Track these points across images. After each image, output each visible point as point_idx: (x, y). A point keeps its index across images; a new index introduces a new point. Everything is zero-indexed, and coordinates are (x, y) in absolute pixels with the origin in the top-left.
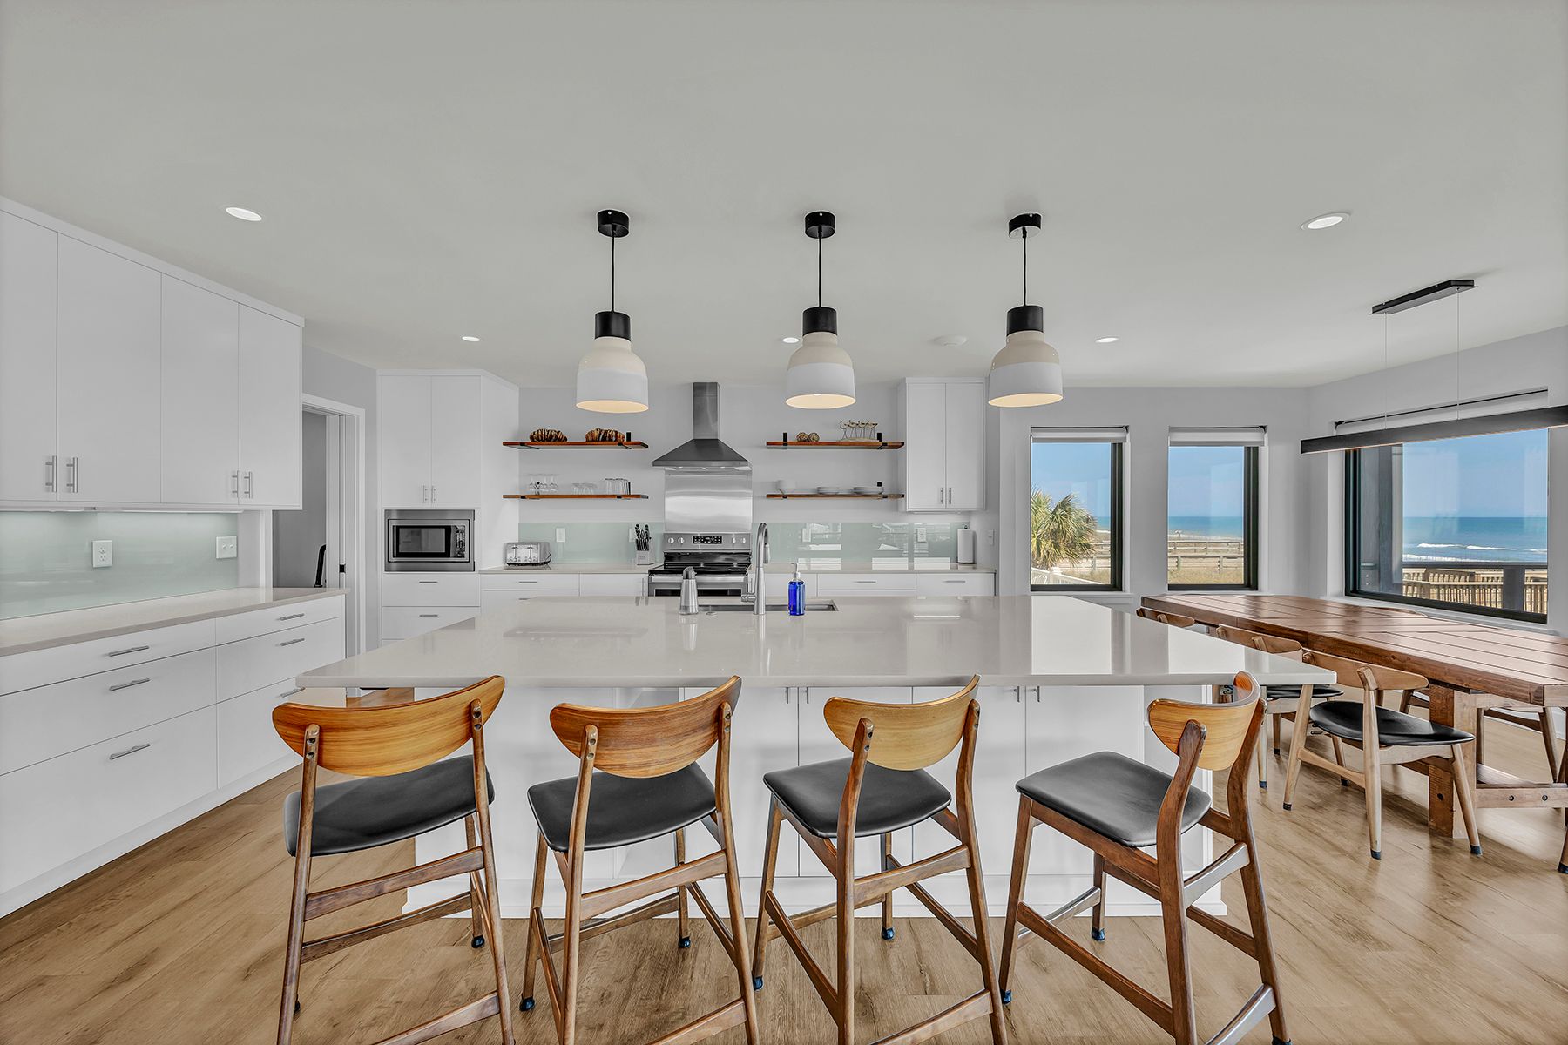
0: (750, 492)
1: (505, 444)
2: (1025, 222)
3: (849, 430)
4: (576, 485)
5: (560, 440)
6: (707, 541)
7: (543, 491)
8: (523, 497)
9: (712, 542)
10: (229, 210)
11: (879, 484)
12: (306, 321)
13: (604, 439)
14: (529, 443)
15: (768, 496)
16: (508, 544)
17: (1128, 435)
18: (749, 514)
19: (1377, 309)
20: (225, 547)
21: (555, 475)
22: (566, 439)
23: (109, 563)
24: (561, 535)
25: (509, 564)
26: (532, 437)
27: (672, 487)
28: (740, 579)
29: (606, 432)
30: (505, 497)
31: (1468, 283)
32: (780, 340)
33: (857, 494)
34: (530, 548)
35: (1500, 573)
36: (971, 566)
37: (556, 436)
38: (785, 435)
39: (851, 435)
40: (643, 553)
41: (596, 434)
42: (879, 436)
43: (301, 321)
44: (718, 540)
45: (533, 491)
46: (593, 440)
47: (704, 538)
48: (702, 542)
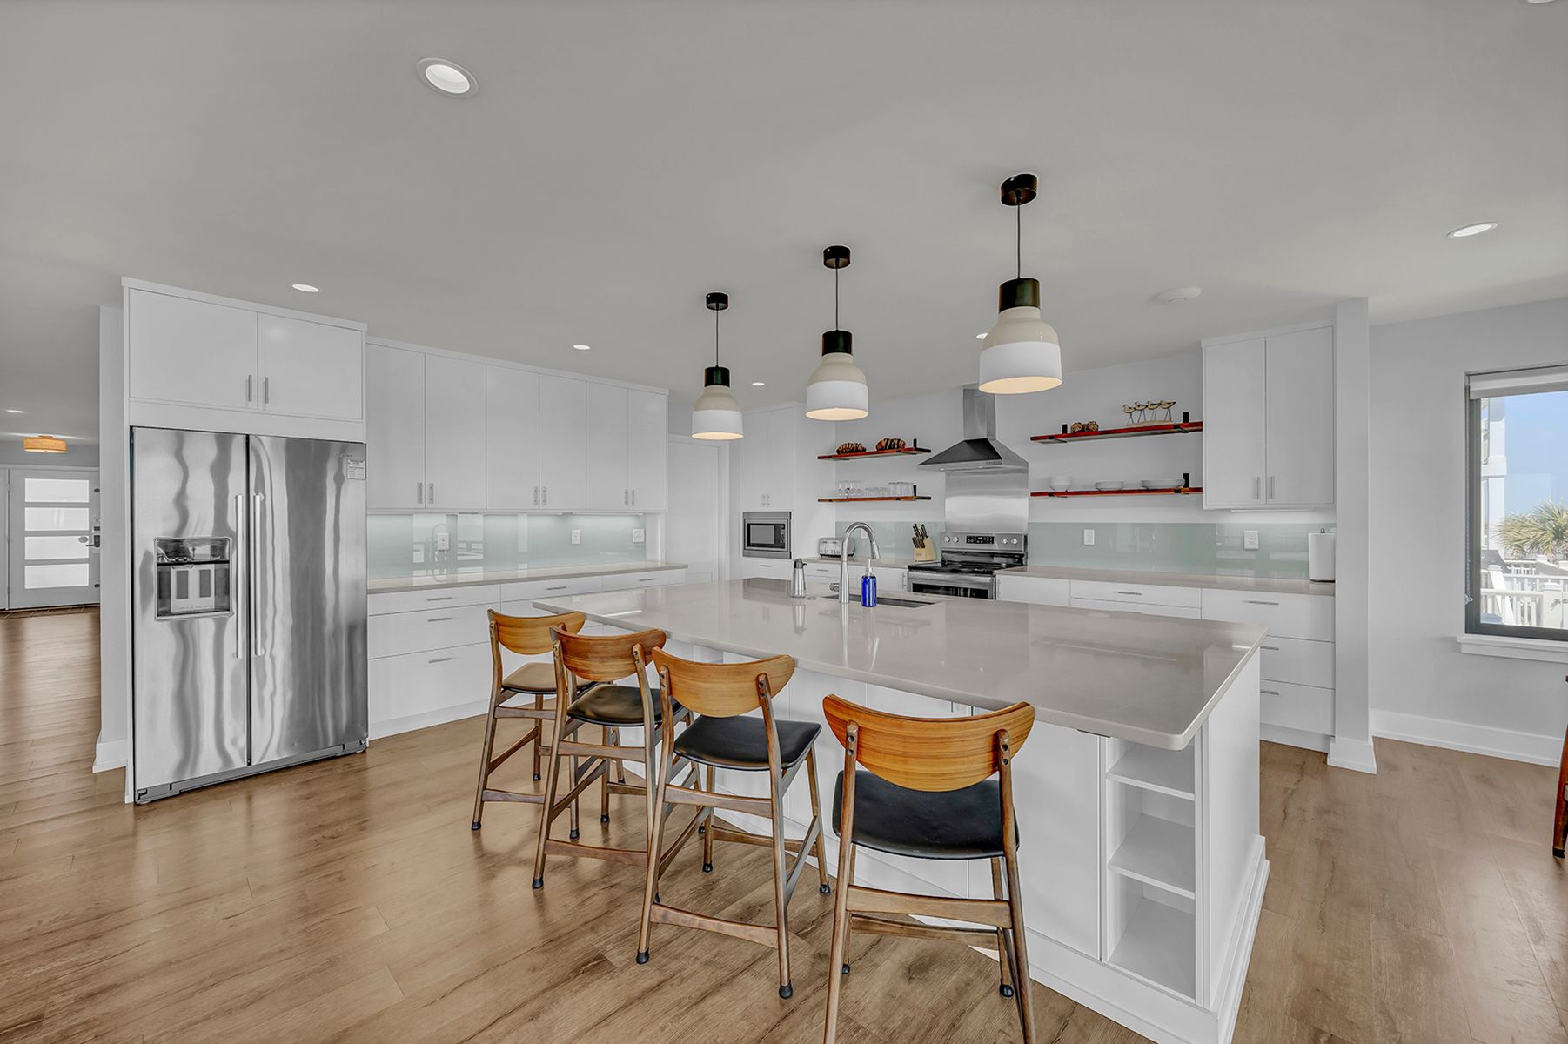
0: (1025, 488)
1: (819, 458)
3: (1136, 414)
5: (860, 451)
6: (980, 540)
7: (852, 495)
8: (830, 501)
9: (985, 542)
10: (575, 347)
12: (670, 391)
13: (890, 448)
14: (835, 456)
16: (821, 539)
18: (1025, 513)
20: (637, 535)
21: (859, 482)
22: (864, 450)
23: (578, 542)
25: (822, 555)
26: (838, 451)
27: (953, 488)
28: (987, 579)
29: (892, 441)
30: (819, 500)
33: (1146, 489)
34: (835, 542)
37: (858, 448)
38: (1064, 427)
39: (1139, 419)
40: (920, 550)
41: (884, 444)
42: (1186, 416)
43: (667, 392)
44: (990, 540)
45: (845, 496)
46: (882, 449)
47: (977, 537)
48: (975, 542)
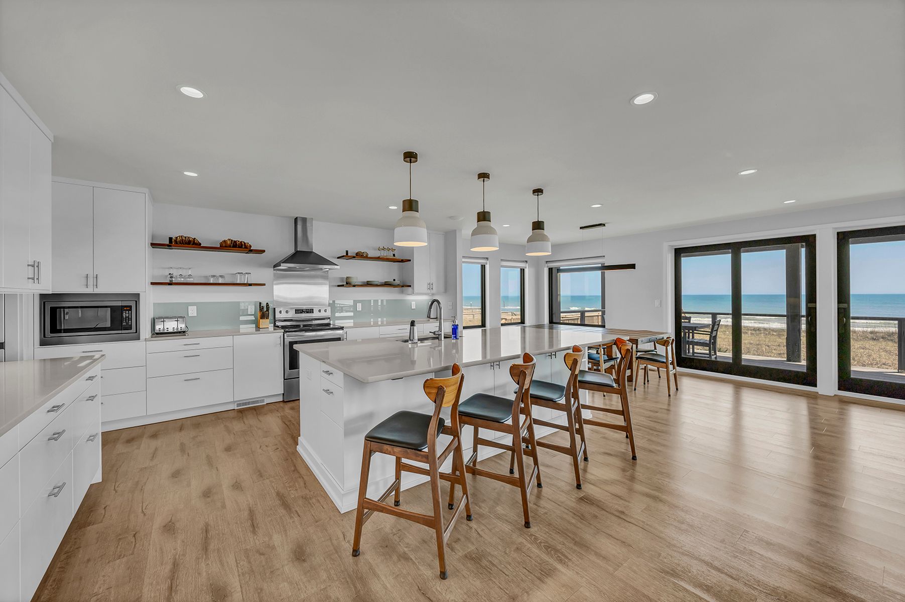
0: (328, 282)
1: (152, 244)
2: (538, 191)
3: (382, 251)
4: (214, 276)
5: (195, 244)
6: (304, 312)
7: (174, 280)
9: (307, 312)
11: (394, 280)
12: (54, 136)
15: (339, 286)
17: (488, 262)
18: (327, 296)
19: (581, 228)
21: (192, 269)
22: (200, 244)
24: (192, 311)
27: (279, 278)
29: (237, 241)
30: (151, 284)
31: (604, 225)
32: (388, 207)
33: (387, 284)
34: (177, 321)
35: (580, 313)
36: (436, 320)
37: (194, 241)
38: (347, 252)
39: (383, 254)
40: (264, 320)
41: (228, 242)
42: (394, 255)
43: (51, 136)
44: (311, 311)
46: (226, 247)
47: (302, 310)
48: (301, 313)
